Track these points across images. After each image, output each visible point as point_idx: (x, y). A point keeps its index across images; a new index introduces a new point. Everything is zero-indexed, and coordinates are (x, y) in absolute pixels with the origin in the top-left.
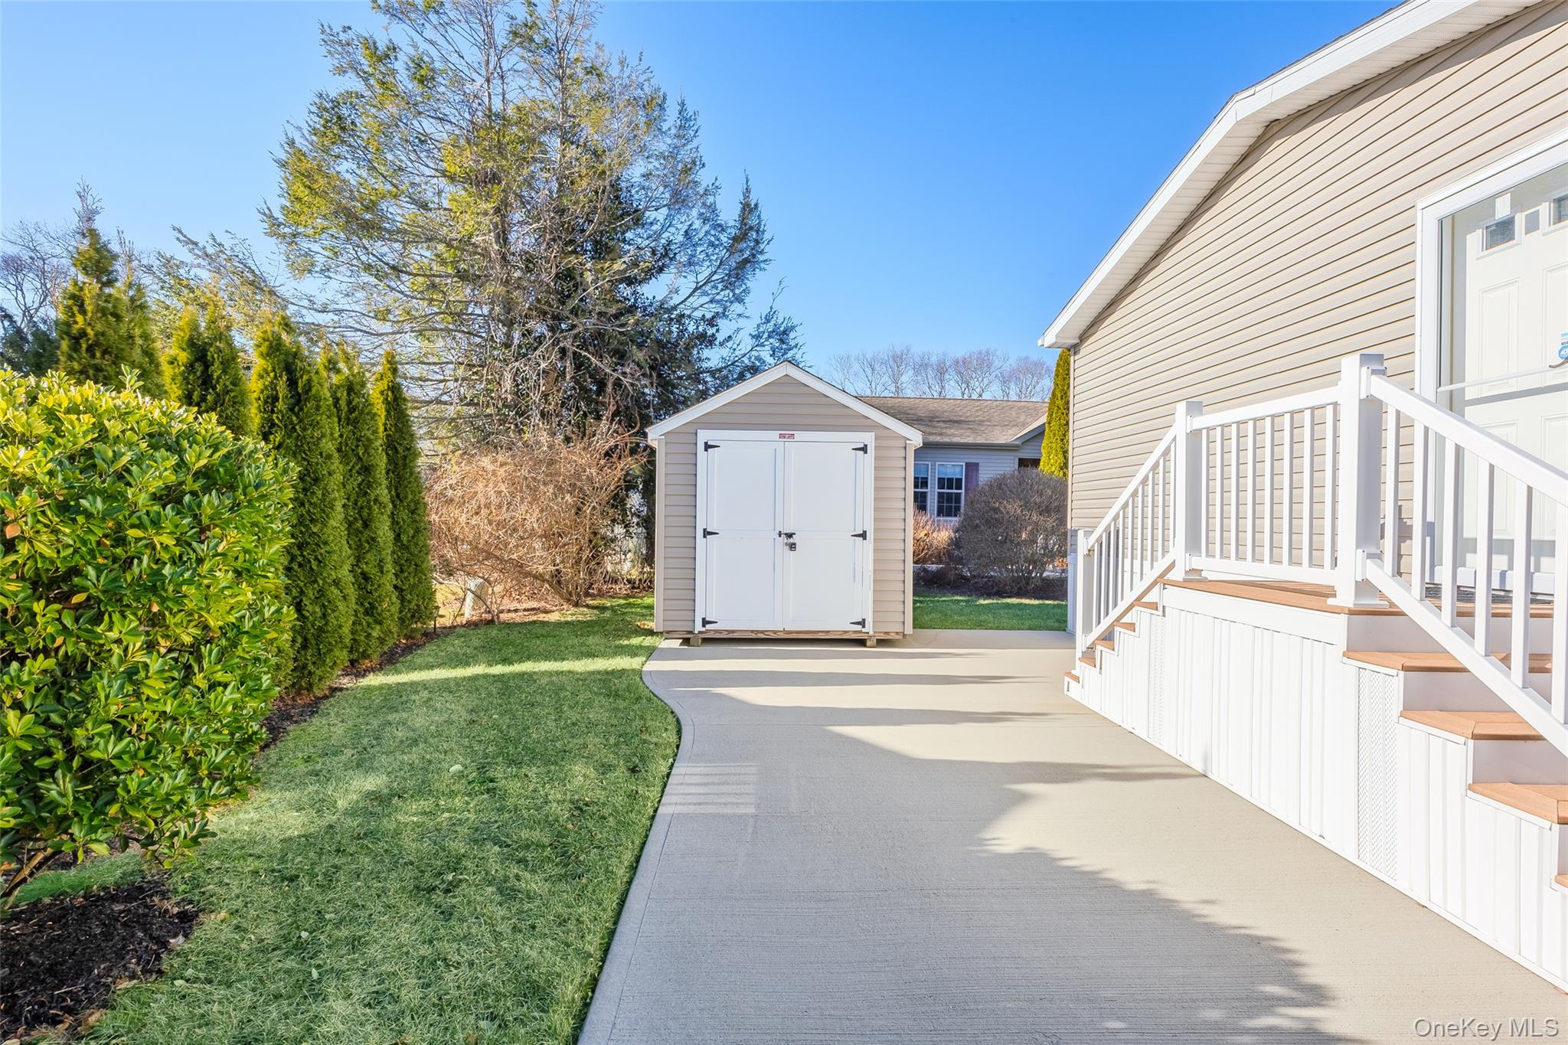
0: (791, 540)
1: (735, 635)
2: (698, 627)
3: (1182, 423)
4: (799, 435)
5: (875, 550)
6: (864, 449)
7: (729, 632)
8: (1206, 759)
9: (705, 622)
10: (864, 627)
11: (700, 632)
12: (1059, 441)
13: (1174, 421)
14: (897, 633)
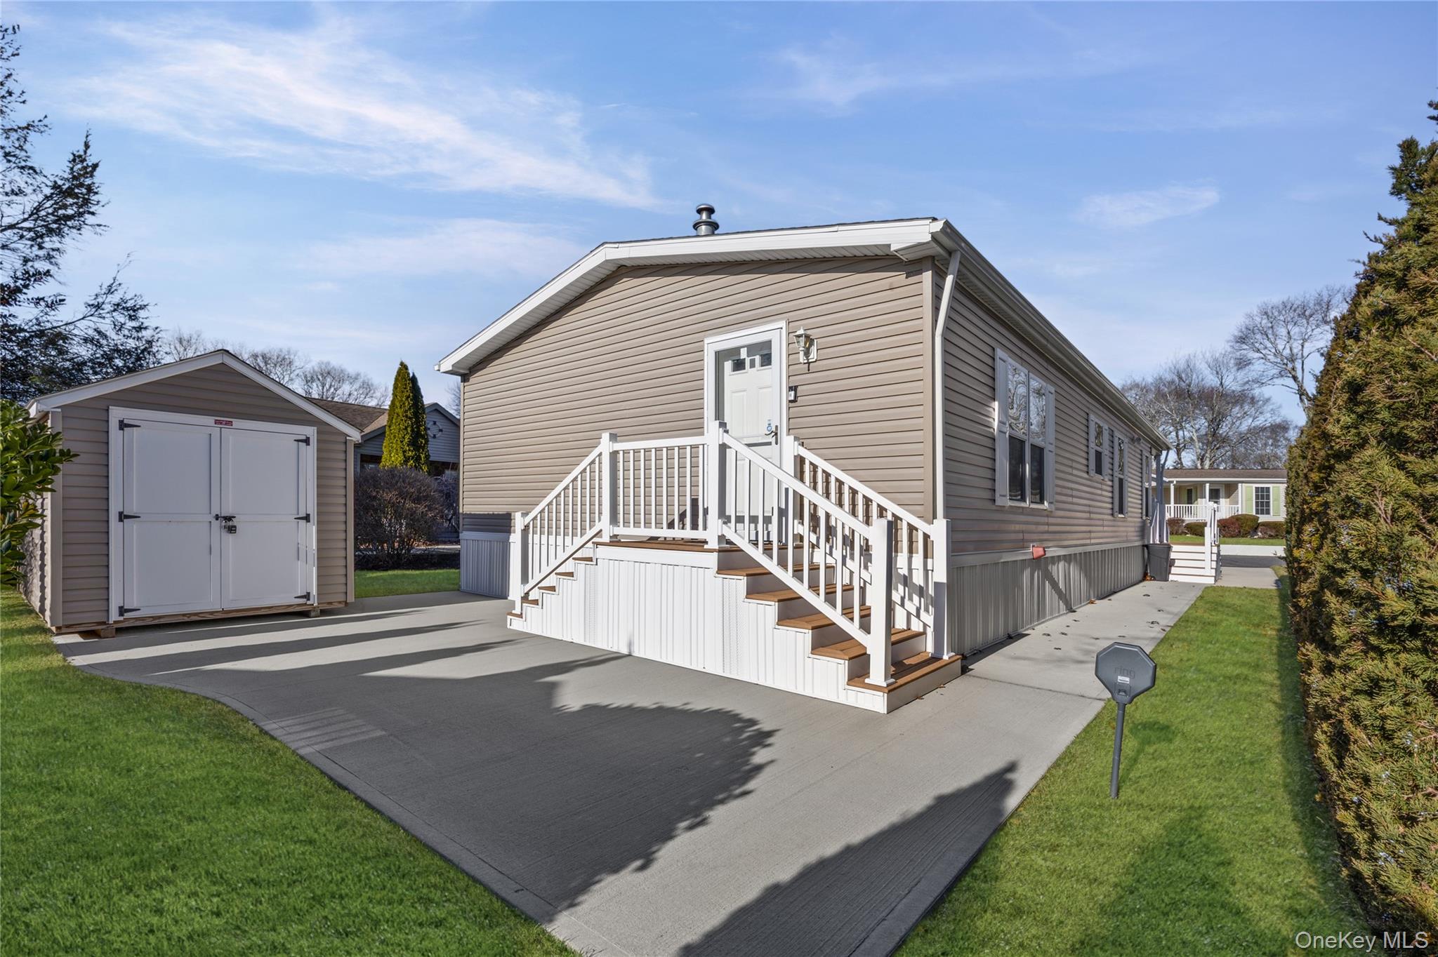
0: (230, 523)
1: (163, 621)
2: (114, 616)
3: (606, 445)
4: (237, 423)
5: (319, 531)
6: (307, 441)
7: (154, 618)
8: (630, 645)
9: (122, 611)
10: (309, 599)
11: (115, 622)
12: (399, 442)
13: (599, 443)
14: (340, 602)
